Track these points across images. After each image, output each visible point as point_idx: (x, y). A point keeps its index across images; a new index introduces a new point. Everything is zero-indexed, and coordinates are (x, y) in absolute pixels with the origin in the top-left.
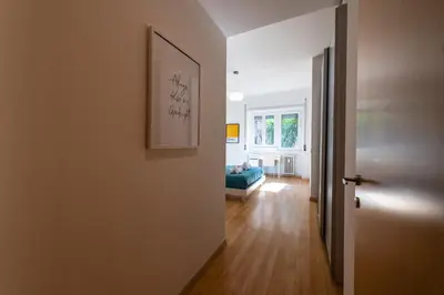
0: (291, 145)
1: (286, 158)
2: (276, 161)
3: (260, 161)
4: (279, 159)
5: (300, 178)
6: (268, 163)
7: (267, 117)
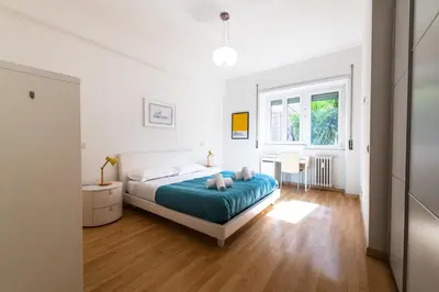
0: (327, 142)
1: (319, 162)
2: (302, 166)
3: (278, 165)
4: (306, 162)
5: (342, 192)
6: (290, 168)
7: (289, 101)
